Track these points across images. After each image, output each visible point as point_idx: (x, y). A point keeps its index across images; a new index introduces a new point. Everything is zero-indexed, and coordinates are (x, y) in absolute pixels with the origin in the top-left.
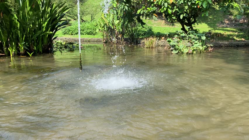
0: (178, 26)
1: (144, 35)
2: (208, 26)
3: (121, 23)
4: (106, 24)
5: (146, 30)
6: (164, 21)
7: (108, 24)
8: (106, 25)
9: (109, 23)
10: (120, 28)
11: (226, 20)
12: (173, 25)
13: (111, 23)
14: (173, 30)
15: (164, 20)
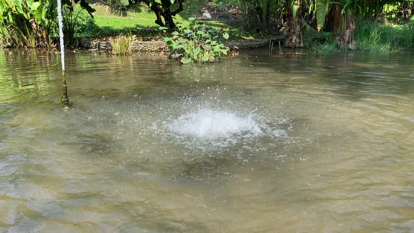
0: (134, 16)
1: (83, 31)
2: (181, 18)
3: (44, 8)
4: (10, 9)
5: (84, 23)
6: (108, 7)
7: (14, 9)
8: (12, 10)
9: (16, 6)
10: (43, 18)
11: (204, 9)
12: (125, 15)
13: (21, 7)
14: (130, 24)
15: (107, 5)
